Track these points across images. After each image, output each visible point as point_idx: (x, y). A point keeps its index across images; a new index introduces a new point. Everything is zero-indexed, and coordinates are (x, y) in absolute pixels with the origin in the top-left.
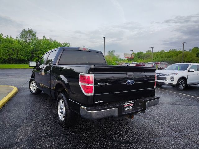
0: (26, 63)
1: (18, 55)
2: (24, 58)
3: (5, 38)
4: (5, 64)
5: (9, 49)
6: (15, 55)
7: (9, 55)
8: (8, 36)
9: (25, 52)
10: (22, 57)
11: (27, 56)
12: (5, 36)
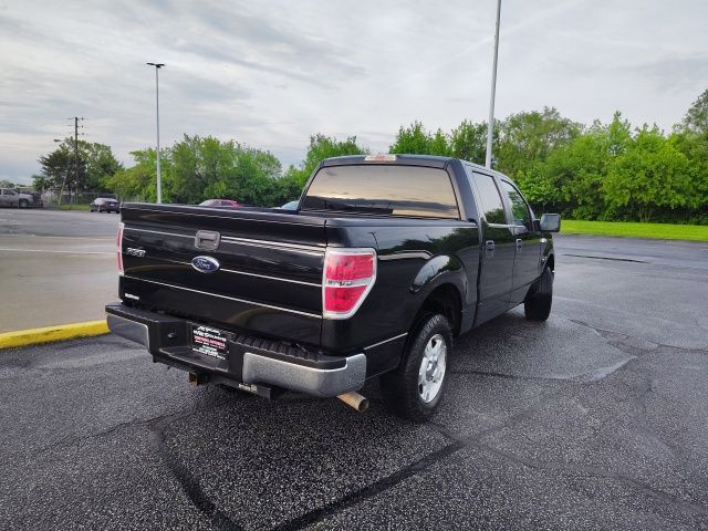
0: (695, 220)
1: (663, 192)
2: (683, 202)
3: (637, 132)
4: (622, 220)
5: (638, 171)
6: (650, 191)
7: (632, 191)
8: (645, 125)
9: (695, 179)
10: (678, 196)
11: (700, 192)
12: (637, 129)
